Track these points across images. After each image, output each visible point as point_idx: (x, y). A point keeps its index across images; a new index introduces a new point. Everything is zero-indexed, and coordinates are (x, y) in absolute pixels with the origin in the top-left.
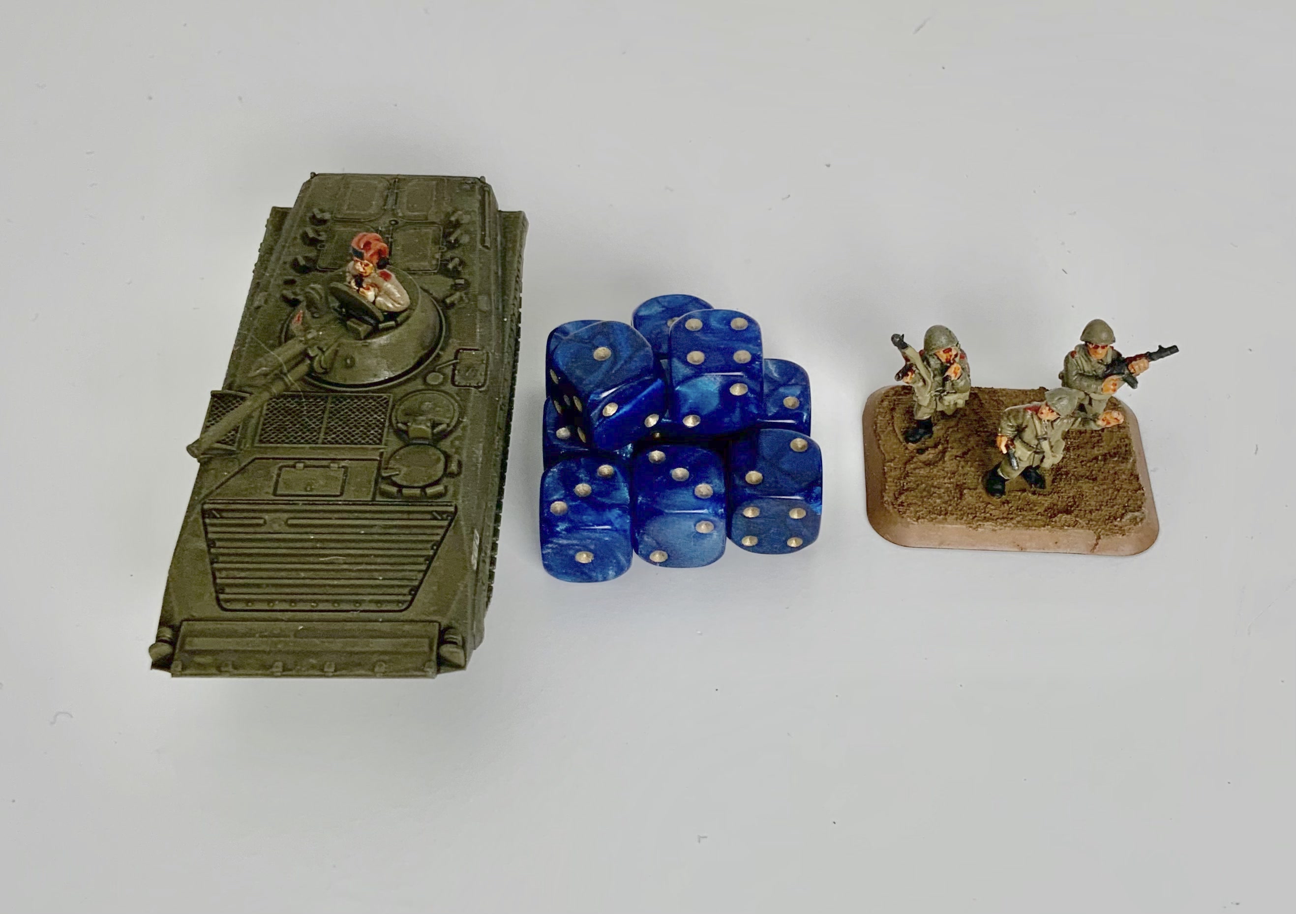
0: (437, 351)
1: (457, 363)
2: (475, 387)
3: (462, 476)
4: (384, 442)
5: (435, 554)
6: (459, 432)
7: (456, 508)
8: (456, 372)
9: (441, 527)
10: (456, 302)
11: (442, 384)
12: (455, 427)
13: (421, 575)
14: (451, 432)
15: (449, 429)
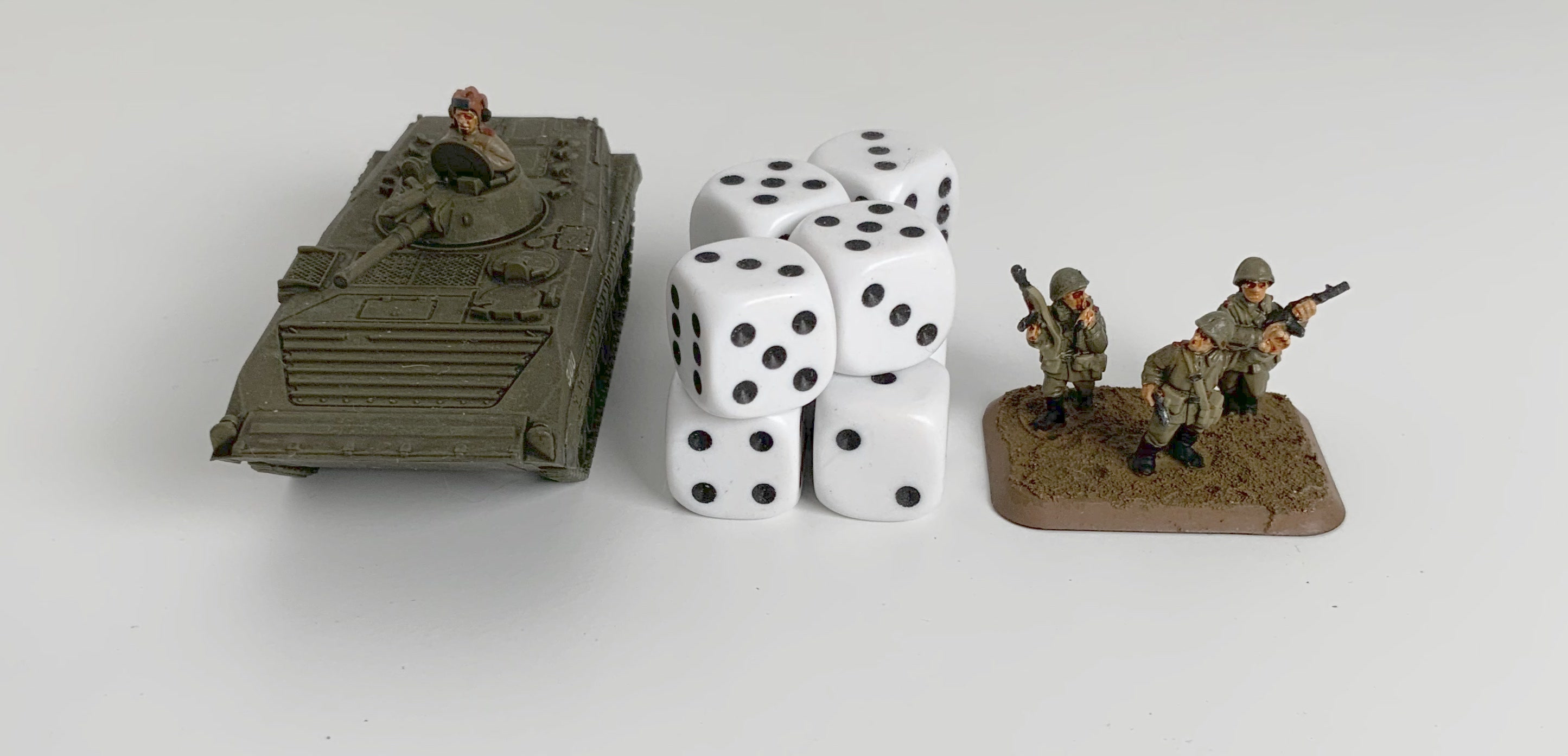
0: (540, 224)
1: (560, 234)
2: (578, 251)
3: (560, 308)
4: (477, 284)
5: (526, 364)
6: (558, 279)
7: (552, 329)
8: (559, 240)
9: (536, 343)
10: (561, 195)
11: (542, 247)
12: (555, 275)
13: (511, 380)
14: (550, 278)
15: (548, 276)
